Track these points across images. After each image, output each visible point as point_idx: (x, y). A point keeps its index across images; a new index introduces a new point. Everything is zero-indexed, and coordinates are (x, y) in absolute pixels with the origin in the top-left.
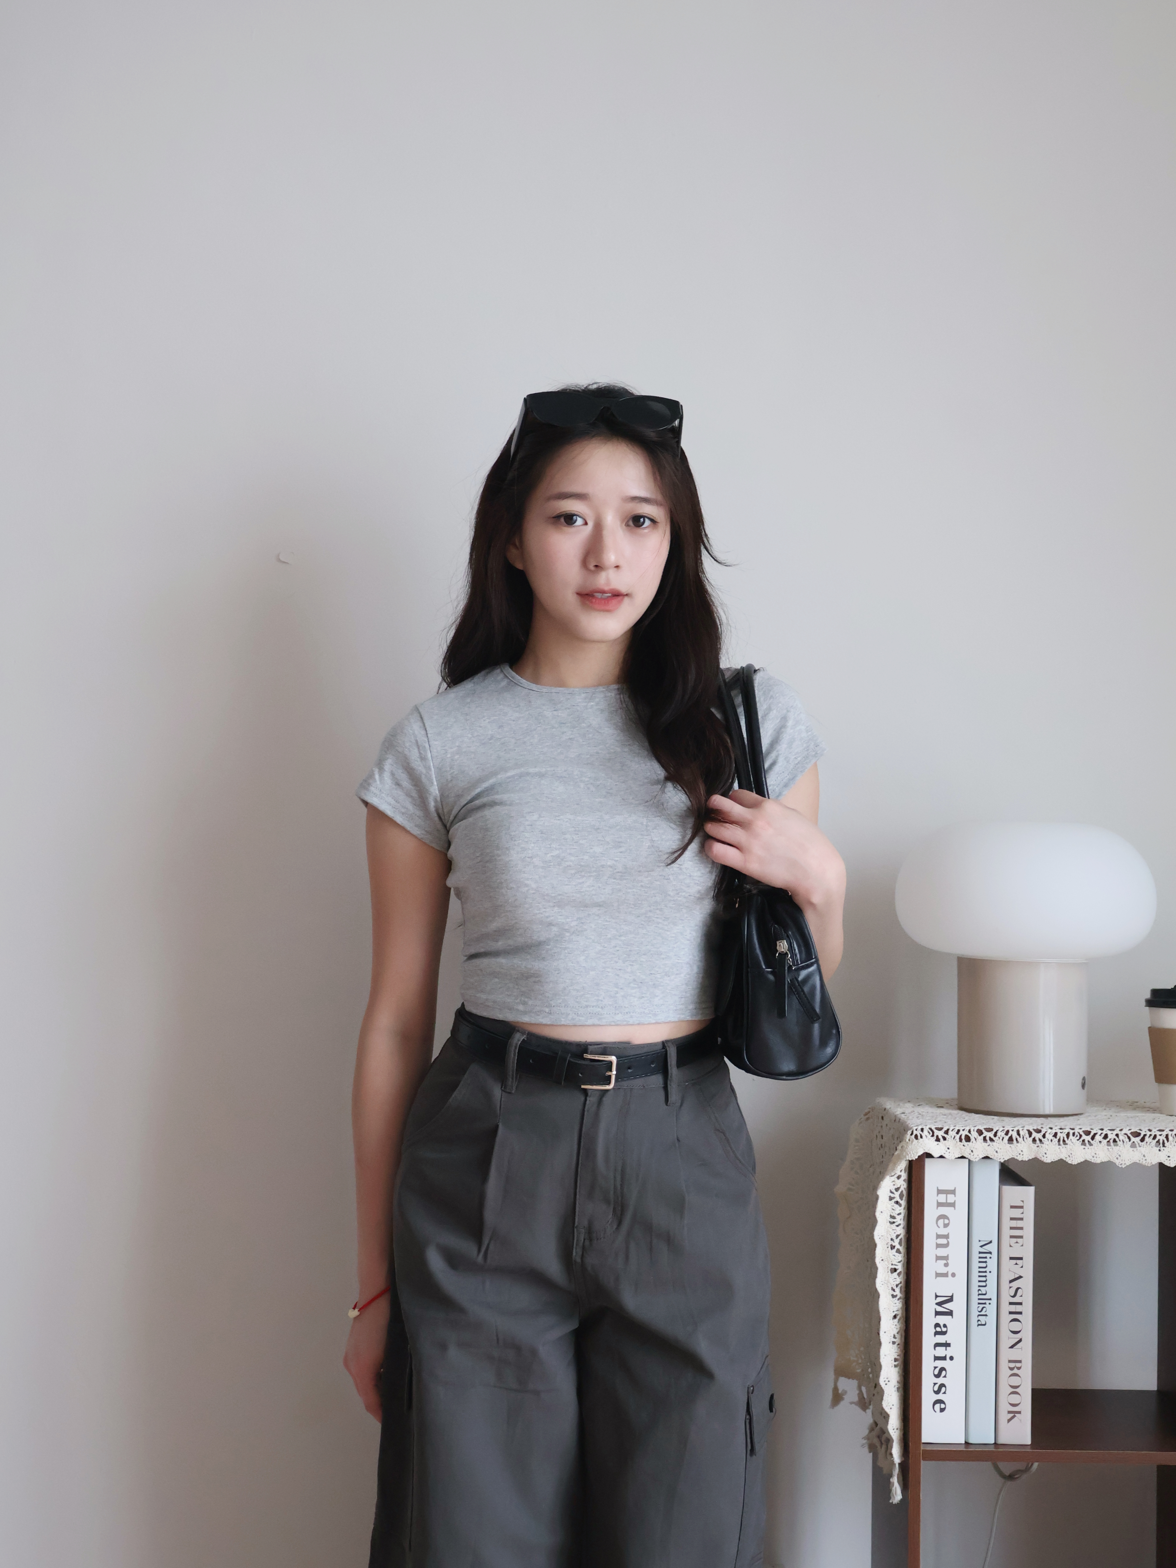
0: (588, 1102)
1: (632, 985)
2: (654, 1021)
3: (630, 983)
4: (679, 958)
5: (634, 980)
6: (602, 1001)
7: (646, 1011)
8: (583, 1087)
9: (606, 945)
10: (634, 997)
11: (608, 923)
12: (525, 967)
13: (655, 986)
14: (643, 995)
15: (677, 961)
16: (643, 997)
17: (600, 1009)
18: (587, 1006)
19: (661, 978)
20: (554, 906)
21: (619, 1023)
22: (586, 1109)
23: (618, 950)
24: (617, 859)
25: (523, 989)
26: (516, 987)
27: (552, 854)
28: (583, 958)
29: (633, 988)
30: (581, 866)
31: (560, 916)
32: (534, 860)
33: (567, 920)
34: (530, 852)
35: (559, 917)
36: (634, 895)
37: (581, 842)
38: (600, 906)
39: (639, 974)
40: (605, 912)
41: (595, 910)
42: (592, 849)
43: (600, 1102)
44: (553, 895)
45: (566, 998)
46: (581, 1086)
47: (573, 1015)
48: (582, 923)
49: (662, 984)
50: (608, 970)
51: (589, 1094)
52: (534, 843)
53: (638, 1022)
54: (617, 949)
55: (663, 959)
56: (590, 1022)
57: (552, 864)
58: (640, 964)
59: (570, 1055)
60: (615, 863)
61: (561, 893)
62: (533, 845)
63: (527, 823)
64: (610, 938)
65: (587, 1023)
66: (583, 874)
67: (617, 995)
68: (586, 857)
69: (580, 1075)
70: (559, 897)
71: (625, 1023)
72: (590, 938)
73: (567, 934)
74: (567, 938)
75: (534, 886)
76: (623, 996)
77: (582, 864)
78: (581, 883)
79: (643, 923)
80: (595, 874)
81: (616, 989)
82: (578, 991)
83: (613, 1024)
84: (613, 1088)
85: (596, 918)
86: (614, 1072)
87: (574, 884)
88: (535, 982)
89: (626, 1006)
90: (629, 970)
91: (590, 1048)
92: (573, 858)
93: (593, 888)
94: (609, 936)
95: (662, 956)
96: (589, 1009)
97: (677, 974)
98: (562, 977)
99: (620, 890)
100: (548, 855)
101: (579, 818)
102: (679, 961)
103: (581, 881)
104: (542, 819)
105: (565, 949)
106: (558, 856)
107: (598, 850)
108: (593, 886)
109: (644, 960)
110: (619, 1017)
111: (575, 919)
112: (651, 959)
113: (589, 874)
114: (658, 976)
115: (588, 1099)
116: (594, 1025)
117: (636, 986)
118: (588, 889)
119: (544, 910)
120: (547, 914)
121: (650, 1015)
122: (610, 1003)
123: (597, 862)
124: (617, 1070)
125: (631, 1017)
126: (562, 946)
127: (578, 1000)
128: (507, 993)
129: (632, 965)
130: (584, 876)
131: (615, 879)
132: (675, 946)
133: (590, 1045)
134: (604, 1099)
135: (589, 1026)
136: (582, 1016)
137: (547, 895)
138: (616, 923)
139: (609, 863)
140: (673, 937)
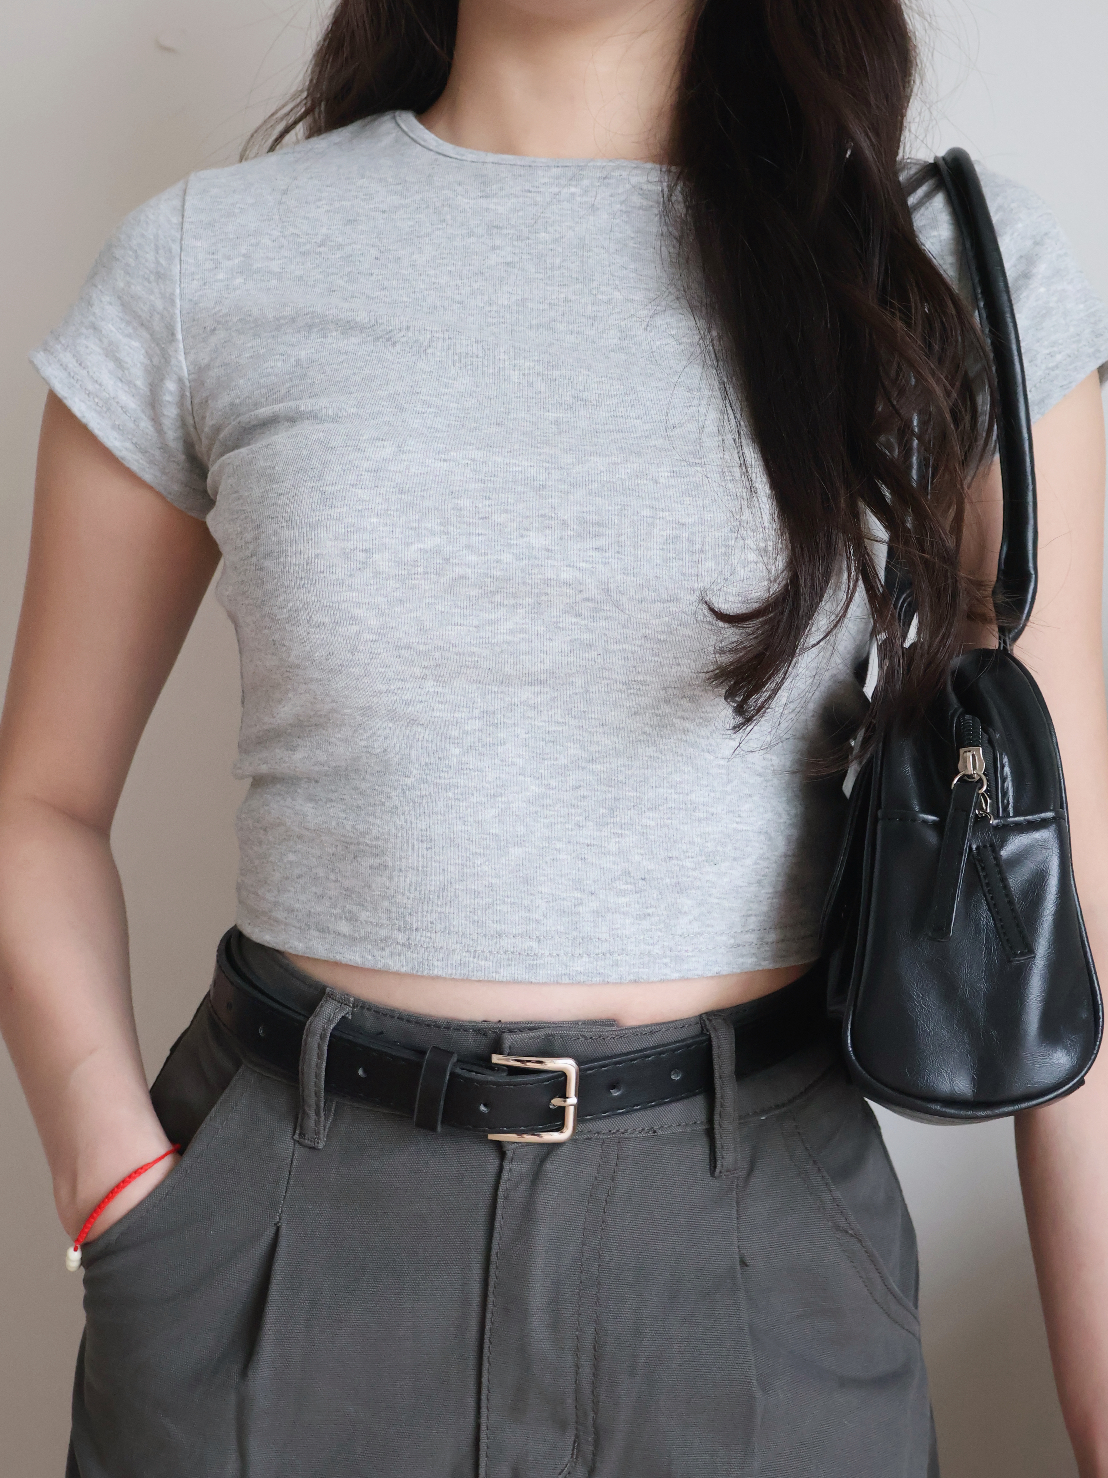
0: (505, 1175)
1: (620, 885)
2: (676, 975)
3: (613, 880)
4: (738, 820)
5: (627, 873)
6: (538, 922)
7: (657, 950)
8: (491, 1137)
9: (553, 783)
10: (625, 914)
11: (560, 729)
12: (353, 827)
13: (679, 888)
14: (650, 911)
15: (735, 825)
16: (648, 915)
17: (534, 944)
18: (500, 935)
19: (694, 869)
20: (424, 678)
21: (582, 978)
22: (501, 1193)
23: (585, 797)
24: (584, 565)
25: (347, 883)
26: (332, 876)
27: (422, 546)
28: (493, 812)
29: (621, 893)
30: (496, 579)
31: (440, 703)
32: (377, 557)
33: (457, 715)
34: (367, 536)
35: (437, 706)
36: (626, 659)
37: (496, 518)
38: (540, 682)
39: (637, 858)
40: (554, 699)
41: (527, 693)
42: (522, 536)
43: (537, 1176)
44: (421, 647)
45: (447, 910)
46: (487, 1137)
47: (465, 954)
48: (496, 725)
49: (698, 884)
50: (559, 845)
51: (509, 1154)
52: (379, 515)
53: (632, 977)
54: (583, 792)
55: (700, 820)
56: (504, 974)
57: (420, 570)
58: (642, 834)
59: (455, 1058)
60: (579, 575)
61: (440, 643)
62: (375, 520)
63: (366, 465)
64: (566, 766)
65: (497, 977)
66: (498, 598)
67: (581, 909)
68: (507, 557)
69: (482, 1108)
70: (437, 654)
71: (598, 979)
72: (513, 764)
73: (457, 751)
74: (455, 760)
75: (374, 622)
76: (596, 913)
77: (497, 573)
78: (491, 622)
79: (647, 729)
80: (529, 600)
81: (578, 895)
82: (477, 894)
83: (566, 980)
84: (572, 1140)
85: (531, 714)
86: (572, 1100)
87: (475, 622)
88: (371, 867)
89: (603, 937)
90: (613, 847)
91: (509, 1039)
92: (473, 558)
93: (523, 636)
94: (563, 761)
95: (699, 814)
96: (506, 942)
97: (735, 859)
98: (437, 858)
99: (590, 645)
100: (413, 548)
101: (499, 459)
102: (740, 827)
103: (493, 616)
104: (404, 456)
105: (448, 788)
106: (436, 552)
107: (539, 540)
108: (522, 631)
109: (653, 823)
110: (579, 966)
111: (477, 712)
112: (668, 822)
113: (512, 601)
114: (688, 863)
115: (507, 1166)
116: (516, 982)
117: (630, 887)
118: (509, 638)
119: (400, 684)
120: (408, 696)
121: (665, 960)
122: (561, 929)
123: (536, 571)
124: (579, 1094)
125: (616, 964)
126: (441, 781)
127: (476, 918)
128: (314, 889)
129: (620, 835)
130: (500, 605)
131: (579, 615)
132: (729, 788)
133: (511, 1031)
134: (548, 1166)
135: (501, 982)
136: (486, 959)
137: (408, 647)
138: (581, 727)
139: (564, 576)
140: (723, 766)
